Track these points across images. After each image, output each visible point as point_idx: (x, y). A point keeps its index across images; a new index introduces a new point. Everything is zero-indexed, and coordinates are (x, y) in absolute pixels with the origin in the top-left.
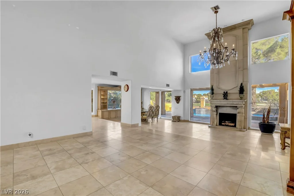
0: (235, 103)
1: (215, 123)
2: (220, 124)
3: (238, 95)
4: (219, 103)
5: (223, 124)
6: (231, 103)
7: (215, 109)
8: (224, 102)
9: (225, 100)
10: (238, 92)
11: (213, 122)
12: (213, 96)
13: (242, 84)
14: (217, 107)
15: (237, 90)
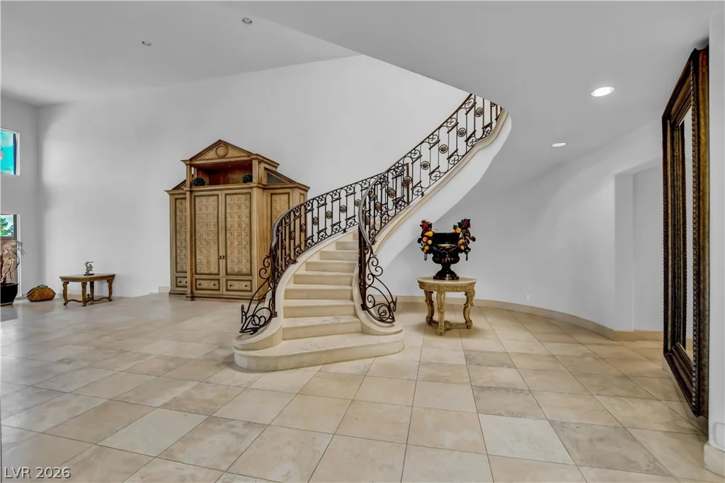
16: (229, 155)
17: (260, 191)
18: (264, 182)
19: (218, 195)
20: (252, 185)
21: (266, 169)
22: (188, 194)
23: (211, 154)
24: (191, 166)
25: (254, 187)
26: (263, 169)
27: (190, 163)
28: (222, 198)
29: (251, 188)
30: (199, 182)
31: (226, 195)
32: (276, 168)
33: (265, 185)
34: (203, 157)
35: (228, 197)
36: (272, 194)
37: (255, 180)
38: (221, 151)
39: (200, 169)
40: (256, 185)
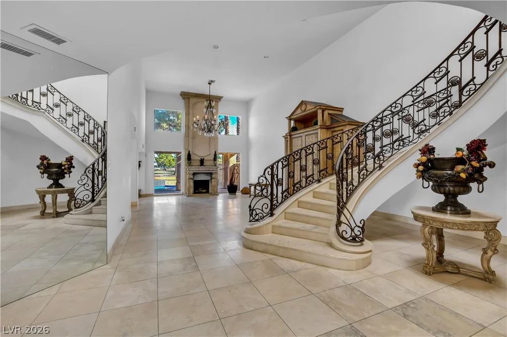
0: (211, 169)
1: (191, 192)
2: (195, 193)
3: (213, 161)
4: (197, 169)
5: (197, 191)
6: (208, 169)
7: (192, 177)
8: (202, 169)
9: (202, 167)
10: (213, 159)
11: (189, 191)
12: (191, 163)
13: (215, 152)
14: (194, 174)
15: (212, 157)
16: (307, 109)
17: (324, 130)
18: (328, 123)
19: (302, 136)
20: (318, 127)
21: (329, 114)
22: (289, 137)
23: (299, 111)
24: (290, 120)
25: (319, 128)
26: (327, 114)
27: (290, 119)
28: (303, 138)
29: (317, 129)
30: (294, 129)
31: (306, 135)
32: (342, 111)
33: (328, 126)
34: (295, 114)
35: (307, 137)
36: (333, 132)
37: (319, 124)
38: (303, 108)
39: (296, 121)
40: (319, 127)
